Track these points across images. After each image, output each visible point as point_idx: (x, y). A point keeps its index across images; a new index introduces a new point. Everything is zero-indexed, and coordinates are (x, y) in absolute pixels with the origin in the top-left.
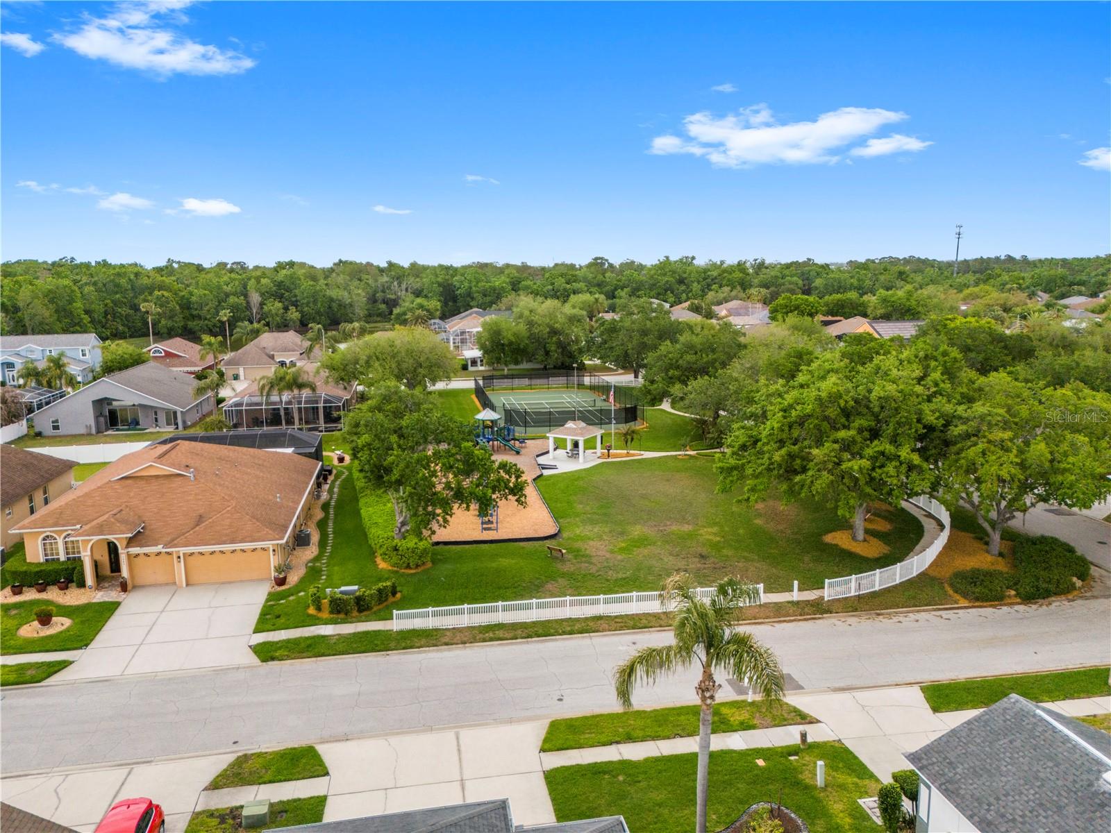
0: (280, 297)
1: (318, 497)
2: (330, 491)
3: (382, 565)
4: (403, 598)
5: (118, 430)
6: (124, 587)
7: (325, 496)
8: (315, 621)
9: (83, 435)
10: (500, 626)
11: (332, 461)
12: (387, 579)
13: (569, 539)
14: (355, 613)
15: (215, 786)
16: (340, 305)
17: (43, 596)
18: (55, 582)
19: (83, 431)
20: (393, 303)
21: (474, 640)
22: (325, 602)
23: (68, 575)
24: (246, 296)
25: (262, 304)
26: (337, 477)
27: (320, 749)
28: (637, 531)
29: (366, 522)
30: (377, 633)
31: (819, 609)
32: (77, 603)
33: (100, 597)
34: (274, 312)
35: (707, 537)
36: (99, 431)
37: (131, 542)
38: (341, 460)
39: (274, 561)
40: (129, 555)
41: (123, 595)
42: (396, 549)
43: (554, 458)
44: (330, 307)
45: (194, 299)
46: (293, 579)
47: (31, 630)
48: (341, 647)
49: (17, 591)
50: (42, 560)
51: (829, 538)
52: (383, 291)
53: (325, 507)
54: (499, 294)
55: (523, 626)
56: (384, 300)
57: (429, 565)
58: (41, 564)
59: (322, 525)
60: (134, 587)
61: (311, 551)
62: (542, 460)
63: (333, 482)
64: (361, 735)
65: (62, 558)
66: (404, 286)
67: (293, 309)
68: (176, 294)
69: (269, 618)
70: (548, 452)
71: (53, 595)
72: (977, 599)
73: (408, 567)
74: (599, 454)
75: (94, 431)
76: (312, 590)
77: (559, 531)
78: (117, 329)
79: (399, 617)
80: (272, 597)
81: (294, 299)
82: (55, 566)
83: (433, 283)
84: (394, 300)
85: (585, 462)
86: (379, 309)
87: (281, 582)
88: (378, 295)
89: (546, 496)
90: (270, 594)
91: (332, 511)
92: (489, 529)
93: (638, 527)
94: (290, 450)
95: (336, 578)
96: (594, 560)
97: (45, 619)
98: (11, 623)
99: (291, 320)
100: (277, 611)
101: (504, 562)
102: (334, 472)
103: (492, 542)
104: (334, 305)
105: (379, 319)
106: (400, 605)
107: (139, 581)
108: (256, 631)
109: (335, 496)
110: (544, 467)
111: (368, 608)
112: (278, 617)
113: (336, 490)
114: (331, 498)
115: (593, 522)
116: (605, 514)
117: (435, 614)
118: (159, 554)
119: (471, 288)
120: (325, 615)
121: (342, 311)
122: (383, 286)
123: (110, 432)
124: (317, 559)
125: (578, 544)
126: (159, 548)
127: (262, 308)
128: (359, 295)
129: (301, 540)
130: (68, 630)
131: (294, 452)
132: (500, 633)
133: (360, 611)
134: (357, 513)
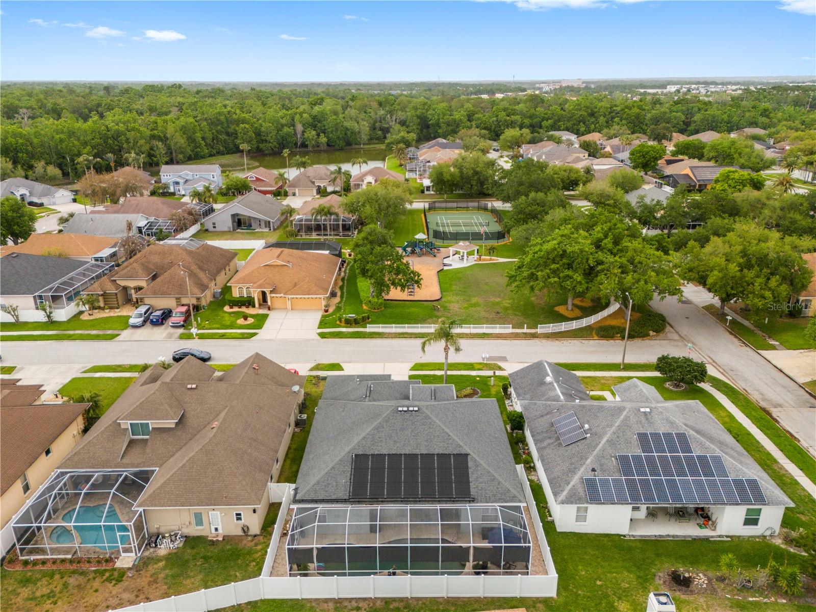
0: (314, 127)
1: (340, 274)
2: (345, 272)
3: (365, 307)
4: (371, 321)
5: (242, 229)
6: (269, 309)
7: (343, 274)
8: (339, 326)
9: (227, 231)
10: (406, 333)
11: (346, 255)
12: (367, 313)
13: (445, 302)
14: (354, 325)
15: (311, 370)
16: (352, 133)
17: (240, 310)
18: (244, 305)
19: (226, 229)
20: (386, 131)
21: (396, 337)
22: (343, 320)
23: (249, 303)
24: (294, 126)
25: (303, 132)
26: (348, 265)
27: (341, 364)
28: (474, 300)
29: (359, 289)
30: (361, 332)
31: (534, 336)
32: (253, 313)
33: (261, 312)
34: (311, 138)
35: (505, 305)
36: (234, 230)
37: (271, 292)
38: (350, 255)
39: (324, 303)
40: (271, 297)
41: (268, 312)
42: (370, 302)
43: (453, 260)
44: (346, 134)
45: (263, 129)
46: (331, 310)
47: (241, 321)
48: (348, 336)
49: (231, 308)
50: (238, 296)
51: (557, 309)
52: (380, 122)
53: (343, 279)
54: (458, 124)
55: (415, 334)
56: (380, 128)
57: (383, 308)
58: (237, 298)
59: (341, 288)
60: (273, 309)
61: (337, 299)
62: (446, 261)
63: (346, 267)
64: (354, 362)
65: (245, 296)
66: (394, 118)
67: (322, 135)
68: (252, 126)
69: (322, 324)
70: (449, 257)
71: (244, 309)
72: (602, 337)
73: (375, 309)
74: (476, 259)
75: (232, 230)
76: (338, 315)
77: (441, 298)
78: (219, 149)
79: (369, 327)
80: (323, 316)
81: (323, 128)
82: (243, 299)
83: (413, 116)
84: (388, 128)
85: (467, 263)
86: (377, 134)
87: (326, 311)
88: (377, 124)
89: (441, 281)
90: (322, 315)
91: (345, 282)
92: (411, 295)
93: (477, 298)
94: (327, 252)
95: (347, 311)
96: (451, 312)
97: (246, 318)
98: (233, 319)
99: (321, 143)
100: (325, 322)
101: (413, 310)
102: (347, 261)
103: (411, 301)
104: (349, 133)
105: (377, 142)
106: (370, 323)
107: (274, 307)
108: (318, 328)
109: (347, 274)
110: (445, 265)
111: (359, 323)
112: (326, 324)
113: (347, 271)
114: (345, 275)
115: (457, 295)
116: (464, 291)
117: (382, 327)
118: (281, 297)
119: (439, 119)
120: (343, 324)
121: (353, 137)
122: (381, 118)
123: (238, 230)
124: (340, 303)
125: (447, 304)
126: (282, 295)
127: (303, 135)
128: (364, 125)
129: (333, 295)
130: (253, 322)
131: (329, 253)
132: (406, 336)
133: (355, 324)
134: (356, 284)
